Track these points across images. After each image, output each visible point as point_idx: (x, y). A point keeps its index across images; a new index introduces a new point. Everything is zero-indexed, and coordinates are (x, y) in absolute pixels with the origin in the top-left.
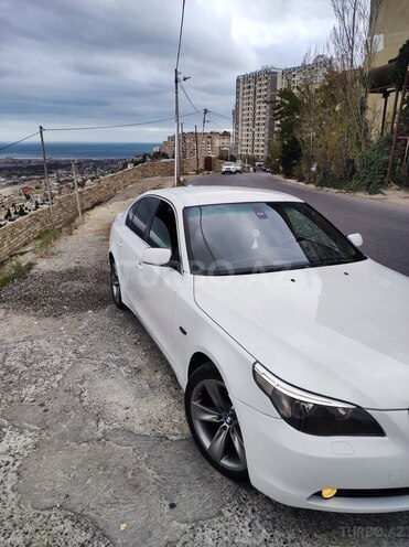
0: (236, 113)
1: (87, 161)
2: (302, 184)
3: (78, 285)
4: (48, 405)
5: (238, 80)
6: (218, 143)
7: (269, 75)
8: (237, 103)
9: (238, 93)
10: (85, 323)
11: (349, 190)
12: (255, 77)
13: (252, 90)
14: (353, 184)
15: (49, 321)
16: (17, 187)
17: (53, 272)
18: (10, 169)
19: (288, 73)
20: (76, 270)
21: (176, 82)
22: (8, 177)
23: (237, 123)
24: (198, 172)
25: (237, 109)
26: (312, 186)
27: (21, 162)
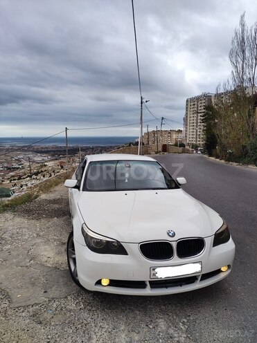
0: (185, 120)
1: (97, 147)
2: (218, 160)
3: (56, 206)
4: (12, 252)
5: (187, 101)
6: (174, 136)
7: (207, 97)
8: (187, 114)
9: (187, 108)
10: (50, 223)
11: (244, 164)
12: (198, 99)
13: (196, 106)
14: (246, 160)
15: (33, 221)
16: (57, 162)
17: (46, 200)
18: (54, 151)
19: (218, 96)
20: (59, 199)
21: (142, 103)
22: (53, 155)
23: (187, 125)
24: (156, 153)
25: (187, 117)
26: (223, 161)
27: (61, 147)
